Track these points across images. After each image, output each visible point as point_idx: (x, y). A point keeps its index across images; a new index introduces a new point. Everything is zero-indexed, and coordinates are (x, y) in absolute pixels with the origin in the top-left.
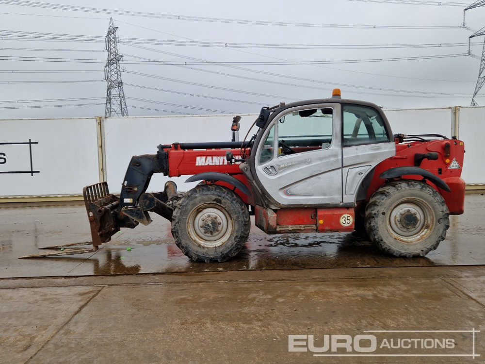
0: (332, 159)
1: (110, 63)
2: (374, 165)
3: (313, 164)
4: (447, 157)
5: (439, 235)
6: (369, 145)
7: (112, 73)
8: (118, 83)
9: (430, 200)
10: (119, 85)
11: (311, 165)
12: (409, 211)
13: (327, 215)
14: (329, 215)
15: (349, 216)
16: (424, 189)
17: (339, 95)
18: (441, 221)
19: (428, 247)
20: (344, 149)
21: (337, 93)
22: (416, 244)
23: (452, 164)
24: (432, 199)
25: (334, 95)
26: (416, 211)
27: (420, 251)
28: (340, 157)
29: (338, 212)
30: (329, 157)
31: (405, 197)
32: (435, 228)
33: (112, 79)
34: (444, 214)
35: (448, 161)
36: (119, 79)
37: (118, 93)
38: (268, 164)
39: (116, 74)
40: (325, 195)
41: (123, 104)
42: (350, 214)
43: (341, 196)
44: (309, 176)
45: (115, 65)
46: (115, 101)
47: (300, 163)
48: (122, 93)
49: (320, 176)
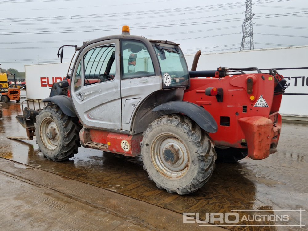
0: (114, 90)
1: (246, 20)
2: (143, 97)
3: (103, 93)
4: (252, 94)
5: (194, 178)
6: (139, 79)
7: (247, 27)
8: (250, 33)
9: (185, 138)
10: (250, 35)
11: (101, 94)
12: (172, 146)
13: (112, 138)
14: (113, 139)
15: (126, 142)
16: (180, 125)
17: (128, 32)
18: (195, 162)
19: (183, 187)
20: (122, 81)
21: (126, 30)
22: (174, 181)
23: (259, 102)
24: (187, 137)
25: (123, 32)
26: (180, 148)
27: (176, 188)
28: (119, 89)
29: (120, 137)
30: (112, 88)
31: (164, 132)
32: (190, 168)
33: (246, 31)
34: (198, 155)
35: (252, 98)
36: (251, 30)
37: (250, 40)
38: (78, 92)
39: (250, 28)
40: (110, 121)
41: (252, 47)
42: (127, 140)
43: (121, 124)
44: (100, 104)
45: (249, 21)
46: (247, 45)
47: (96, 92)
48: (252, 40)
49: (108, 104)
